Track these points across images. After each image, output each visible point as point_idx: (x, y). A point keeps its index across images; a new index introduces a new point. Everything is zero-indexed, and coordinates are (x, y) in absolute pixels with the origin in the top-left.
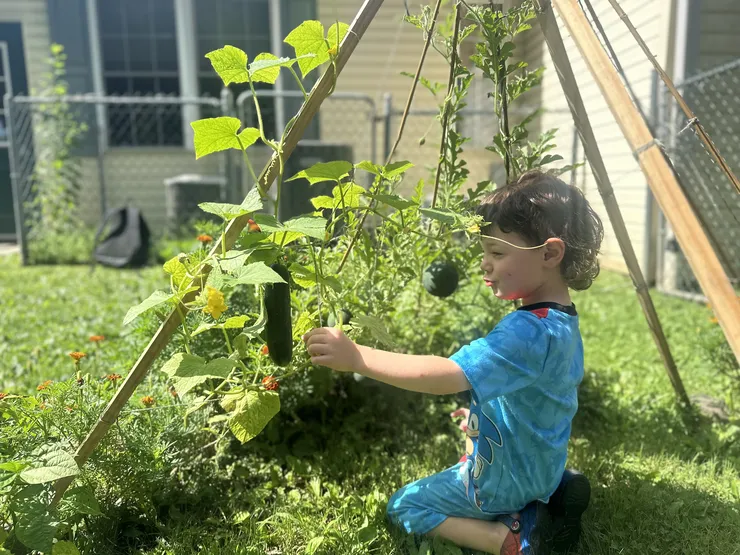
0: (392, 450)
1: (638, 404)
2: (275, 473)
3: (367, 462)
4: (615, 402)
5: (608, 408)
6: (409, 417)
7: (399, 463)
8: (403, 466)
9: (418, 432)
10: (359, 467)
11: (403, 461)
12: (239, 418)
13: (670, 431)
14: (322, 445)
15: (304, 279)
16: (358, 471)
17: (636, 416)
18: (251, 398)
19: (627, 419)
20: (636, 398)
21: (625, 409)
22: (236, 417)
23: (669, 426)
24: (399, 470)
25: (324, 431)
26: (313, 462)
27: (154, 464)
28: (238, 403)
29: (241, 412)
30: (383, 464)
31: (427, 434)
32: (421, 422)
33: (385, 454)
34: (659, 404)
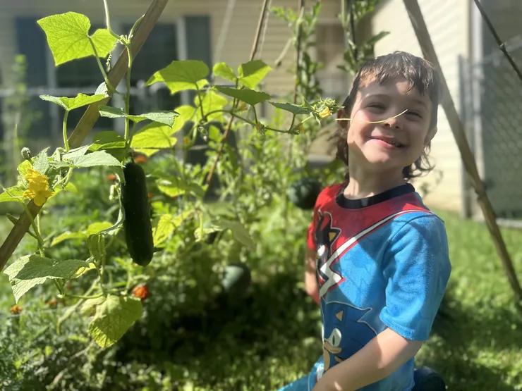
0: (264, 354)
1: (480, 305)
2: (152, 379)
3: (239, 367)
4: (459, 304)
5: (453, 309)
6: (280, 323)
7: (269, 366)
8: (273, 369)
9: (288, 337)
10: (231, 372)
11: (273, 364)
12: (99, 323)
13: (514, 327)
14: (199, 350)
15: (169, 186)
16: (229, 376)
17: (480, 315)
18: (111, 302)
19: (472, 318)
20: (477, 299)
21: (469, 309)
22: (96, 322)
23: (512, 322)
24: (269, 374)
25: (202, 338)
26: (191, 368)
27: (15, 375)
28: (98, 308)
29: (101, 317)
30: (255, 367)
31: (296, 338)
32: (290, 328)
33: (257, 358)
34: (499, 304)
